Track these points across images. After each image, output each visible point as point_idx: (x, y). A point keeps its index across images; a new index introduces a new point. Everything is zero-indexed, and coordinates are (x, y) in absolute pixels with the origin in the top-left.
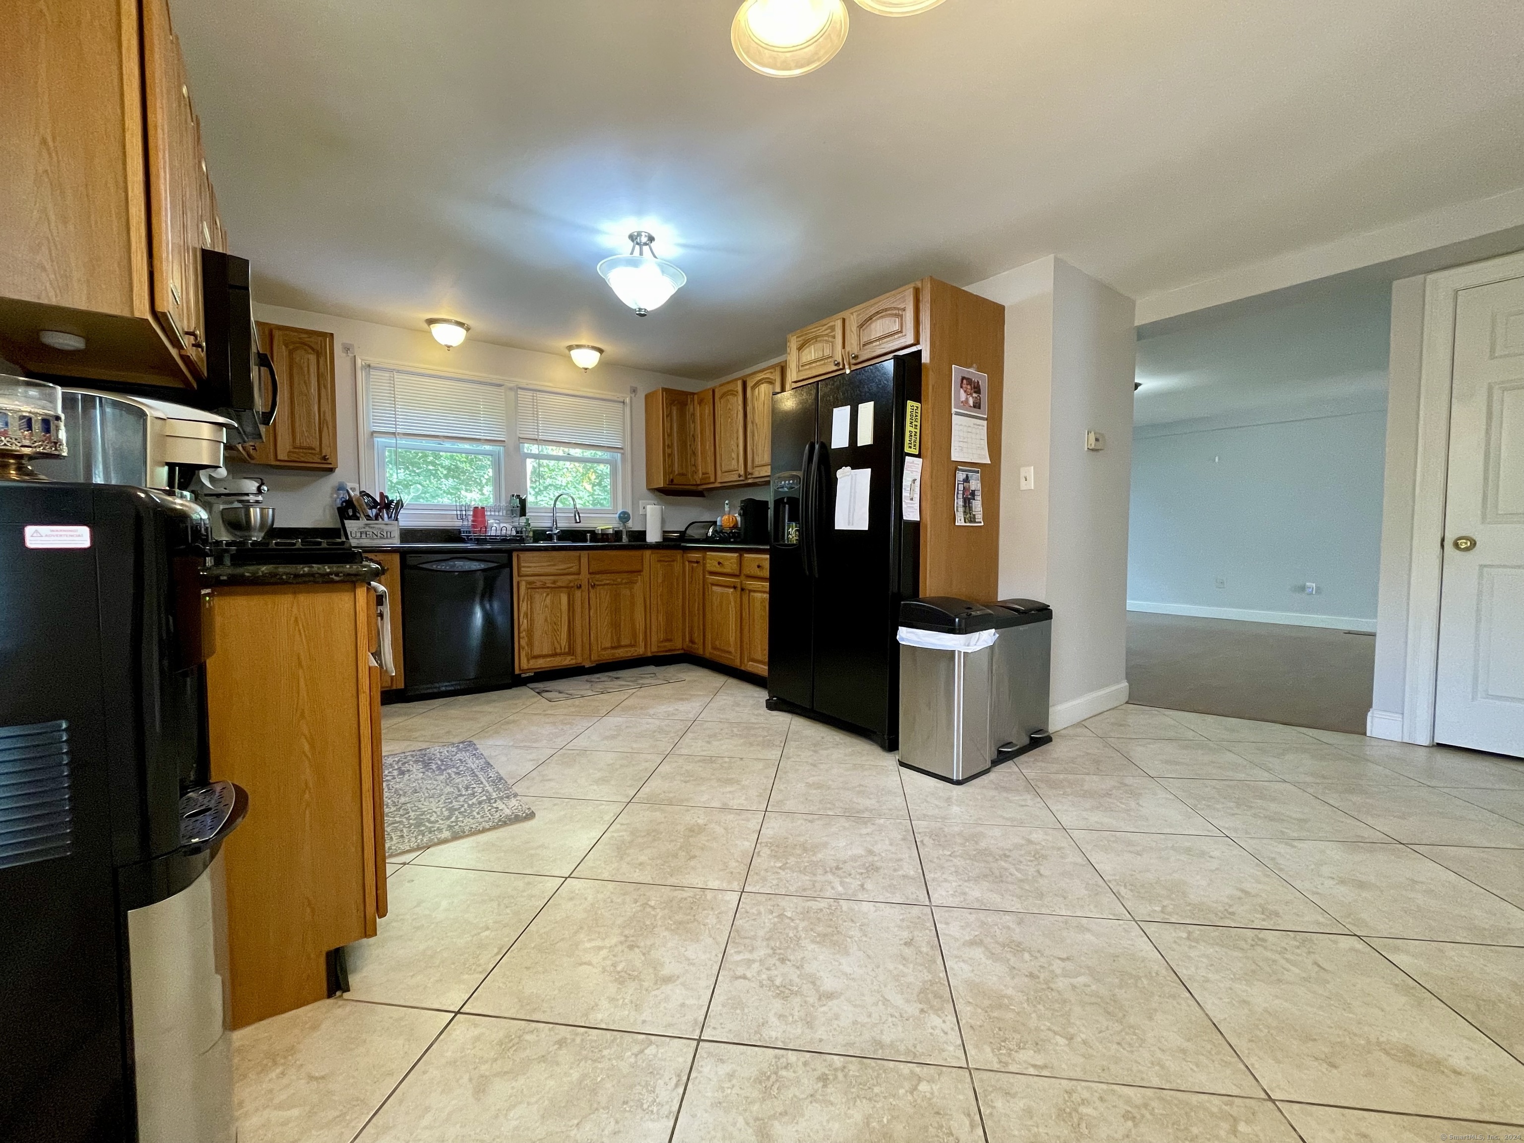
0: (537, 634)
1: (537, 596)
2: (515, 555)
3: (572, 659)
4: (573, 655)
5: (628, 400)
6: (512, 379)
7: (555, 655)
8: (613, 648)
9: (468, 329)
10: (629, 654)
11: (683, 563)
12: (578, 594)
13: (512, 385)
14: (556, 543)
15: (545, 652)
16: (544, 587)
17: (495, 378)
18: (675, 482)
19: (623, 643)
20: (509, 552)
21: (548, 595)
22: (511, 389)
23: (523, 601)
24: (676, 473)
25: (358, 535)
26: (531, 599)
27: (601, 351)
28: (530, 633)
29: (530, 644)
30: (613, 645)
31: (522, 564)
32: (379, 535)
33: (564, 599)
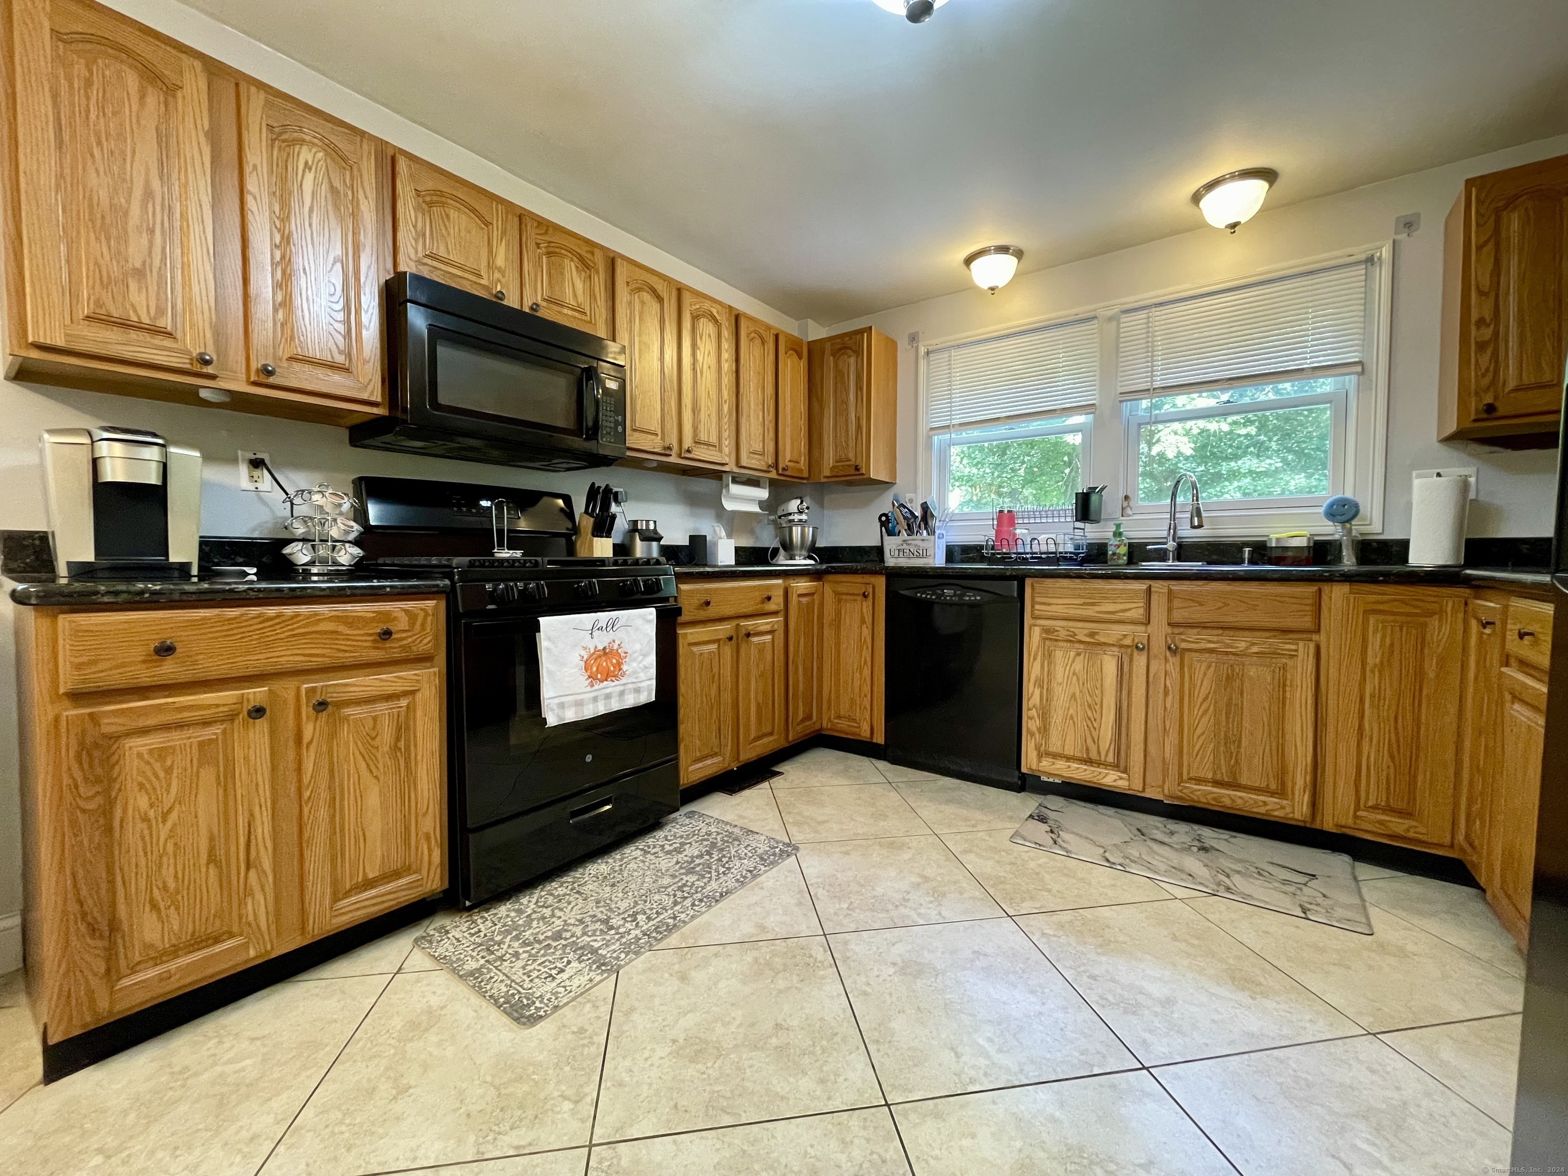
0: (1057, 718)
1: (1059, 654)
2: (1028, 582)
3: (1121, 778)
4: (1125, 771)
5: (1386, 252)
6: (1111, 303)
7: (1089, 761)
8: (1217, 783)
9: (1019, 254)
10: (1262, 810)
11: (1466, 622)
12: (1140, 661)
13: (1110, 313)
14: (1170, 565)
15: (1069, 751)
16: (1072, 640)
17: (1082, 310)
18: (1502, 410)
19: (1244, 781)
20: (1021, 579)
21: (1079, 654)
22: (1110, 319)
23: (1035, 659)
24: (1512, 384)
25: (897, 552)
26: (1049, 656)
27: (1268, 175)
28: (1045, 715)
29: (1045, 730)
30: (1218, 777)
31: (1038, 599)
32: (916, 553)
33: (1110, 666)
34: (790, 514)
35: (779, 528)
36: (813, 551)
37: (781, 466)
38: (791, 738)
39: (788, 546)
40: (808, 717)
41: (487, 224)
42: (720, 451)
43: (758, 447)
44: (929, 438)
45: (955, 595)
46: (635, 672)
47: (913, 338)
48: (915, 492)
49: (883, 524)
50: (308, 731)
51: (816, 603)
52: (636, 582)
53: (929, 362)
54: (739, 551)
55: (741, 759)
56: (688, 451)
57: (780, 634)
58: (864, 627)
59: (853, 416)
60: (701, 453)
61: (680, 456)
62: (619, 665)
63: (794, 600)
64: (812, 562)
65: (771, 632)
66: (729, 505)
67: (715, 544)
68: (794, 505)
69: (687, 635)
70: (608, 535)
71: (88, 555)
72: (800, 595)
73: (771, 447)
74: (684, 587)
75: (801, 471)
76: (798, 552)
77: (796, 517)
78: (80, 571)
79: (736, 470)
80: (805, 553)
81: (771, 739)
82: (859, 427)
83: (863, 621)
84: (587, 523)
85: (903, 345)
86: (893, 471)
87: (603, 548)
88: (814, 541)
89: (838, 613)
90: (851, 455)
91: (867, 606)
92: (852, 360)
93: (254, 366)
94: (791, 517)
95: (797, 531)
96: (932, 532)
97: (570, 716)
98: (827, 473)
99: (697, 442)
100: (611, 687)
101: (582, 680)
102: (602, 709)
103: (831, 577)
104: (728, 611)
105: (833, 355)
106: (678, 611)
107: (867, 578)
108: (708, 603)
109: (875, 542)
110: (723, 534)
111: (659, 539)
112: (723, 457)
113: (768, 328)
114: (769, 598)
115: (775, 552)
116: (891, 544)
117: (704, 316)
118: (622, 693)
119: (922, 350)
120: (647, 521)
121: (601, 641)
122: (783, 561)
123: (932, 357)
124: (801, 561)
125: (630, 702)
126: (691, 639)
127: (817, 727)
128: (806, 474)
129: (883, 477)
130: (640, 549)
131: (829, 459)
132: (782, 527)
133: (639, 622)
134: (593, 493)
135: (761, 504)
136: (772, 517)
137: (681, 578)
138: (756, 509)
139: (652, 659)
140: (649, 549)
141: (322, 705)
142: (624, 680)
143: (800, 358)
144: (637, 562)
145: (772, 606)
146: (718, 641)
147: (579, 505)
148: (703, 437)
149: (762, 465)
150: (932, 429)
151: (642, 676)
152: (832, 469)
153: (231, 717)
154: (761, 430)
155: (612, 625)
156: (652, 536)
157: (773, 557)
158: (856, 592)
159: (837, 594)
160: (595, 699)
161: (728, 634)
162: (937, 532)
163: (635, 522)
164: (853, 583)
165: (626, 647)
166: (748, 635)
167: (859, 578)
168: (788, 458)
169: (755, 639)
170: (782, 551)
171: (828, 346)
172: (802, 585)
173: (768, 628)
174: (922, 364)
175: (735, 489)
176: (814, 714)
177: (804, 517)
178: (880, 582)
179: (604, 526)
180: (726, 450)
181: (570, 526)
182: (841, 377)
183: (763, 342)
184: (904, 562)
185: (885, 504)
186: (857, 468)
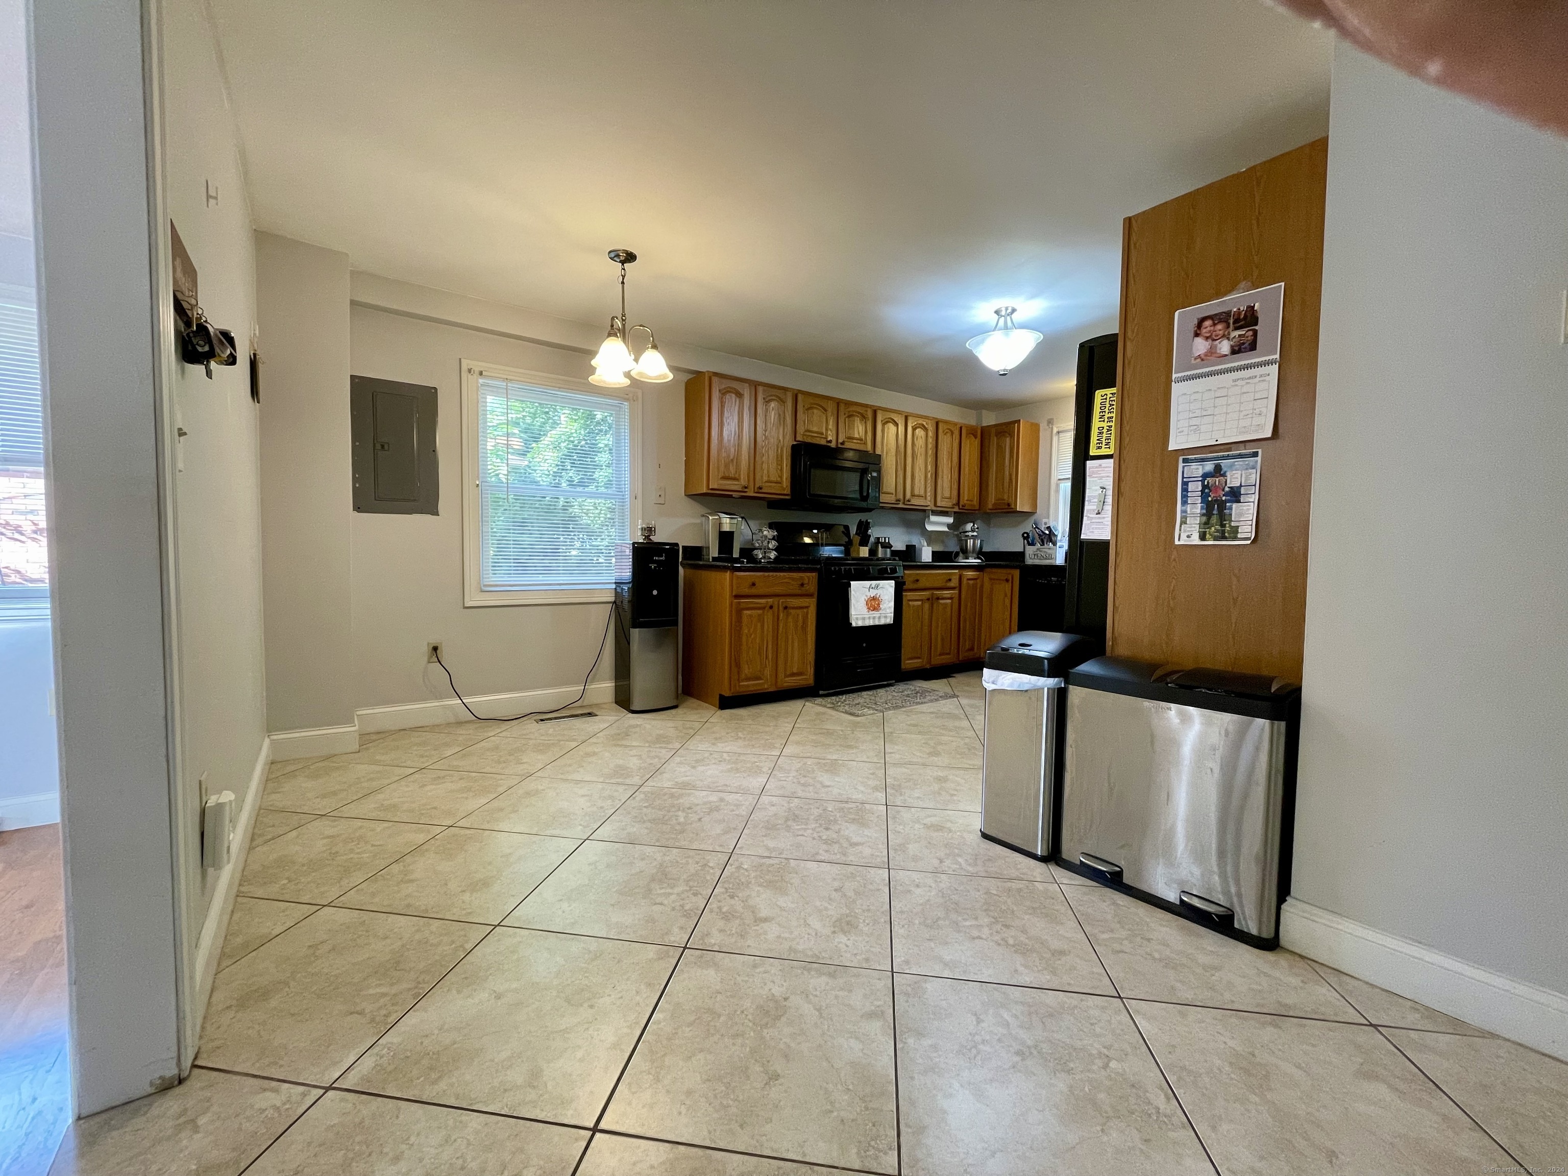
34: (967, 532)
35: (960, 540)
36: (980, 553)
37: (961, 503)
38: (961, 659)
39: (965, 552)
40: (972, 649)
41: (826, 410)
42: (926, 499)
43: (947, 494)
44: (1058, 485)
45: (1058, 580)
46: (885, 609)
47: (1050, 422)
48: (1048, 518)
49: (1025, 538)
50: (781, 615)
51: (979, 586)
52: (887, 568)
53: (1059, 438)
54: (934, 554)
55: (932, 663)
56: (909, 501)
57: (956, 600)
58: (1006, 599)
59: (1007, 473)
60: (916, 502)
61: (904, 503)
62: (879, 605)
63: (965, 581)
64: (980, 561)
65: (951, 598)
66: (929, 528)
67: (921, 550)
68: (969, 526)
69: (907, 595)
70: (867, 546)
71: (716, 555)
72: (969, 579)
73: (955, 493)
74: (906, 572)
75: (974, 505)
76: (970, 555)
77: (970, 534)
78: (714, 559)
79: (934, 508)
80: (975, 555)
81: (948, 656)
82: (1011, 479)
83: (1006, 595)
84: (857, 540)
85: (1043, 425)
86: (1034, 504)
87: (864, 552)
88: (981, 547)
89: (992, 590)
90: (1006, 497)
91: (1008, 586)
92: (1008, 440)
93: (757, 486)
94: (967, 534)
95: (970, 543)
96: (1055, 544)
97: (860, 624)
98: (990, 506)
99: (913, 495)
100: (876, 614)
101: (865, 610)
102: (872, 623)
103: (988, 570)
104: (928, 585)
105: (996, 436)
106: (904, 583)
107: (1009, 571)
108: (917, 581)
109: (1019, 548)
110: (926, 544)
111: (890, 546)
112: (928, 502)
113: (955, 424)
114: (950, 580)
115: (957, 554)
116: (1030, 550)
117: (919, 427)
118: (879, 618)
119: (1055, 430)
120: (885, 538)
121: (873, 593)
122: (962, 561)
123: (1061, 435)
124: (973, 561)
125: (883, 622)
126: (909, 598)
127: (977, 656)
128: (977, 508)
129: (1026, 509)
130: (880, 552)
131: (991, 500)
132: (962, 540)
133: (887, 586)
134: (860, 523)
135: (949, 526)
136: (956, 533)
137: (906, 568)
138: (946, 529)
139: (892, 604)
140: (886, 553)
141: (786, 608)
142: (880, 612)
143: (976, 438)
144: (878, 559)
145: (952, 584)
146: (921, 600)
147: (853, 530)
148: (916, 493)
149: (950, 504)
150: (1059, 480)
151: (888, 611)
152: (995, 504)
153: (764, 608)
154: (949, 484)
155: (877, 587)
156: (887, 545)
157: (955, 558)
158: (1002, 578)
159: (991, 579)
160: (869, 618)
161: (927, 597)
162: (1058, 544)
163: (878, 538)
164: (1001, 573)
165: (882, 597)
166: (938, 599)
167: (1004, 571)
168: (966, 498)
169: (941, 601)
170: (961, 554)
171: (993, 431)
172: (970, 574)
173: (949, 596)
174: (1055, 439)
175: (933, 518)
176: (976, 647)
177: (975, 534)
178: (1017, 573)
179: (864, 541)
180: (929, 498)
181: (847, 540)
182: (1000, 449)
183: (952, 433)
184: (1037, 562)
185: (1028, 527)
186: (1009, 505)
